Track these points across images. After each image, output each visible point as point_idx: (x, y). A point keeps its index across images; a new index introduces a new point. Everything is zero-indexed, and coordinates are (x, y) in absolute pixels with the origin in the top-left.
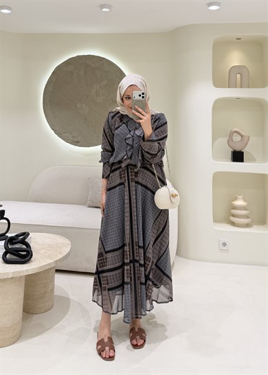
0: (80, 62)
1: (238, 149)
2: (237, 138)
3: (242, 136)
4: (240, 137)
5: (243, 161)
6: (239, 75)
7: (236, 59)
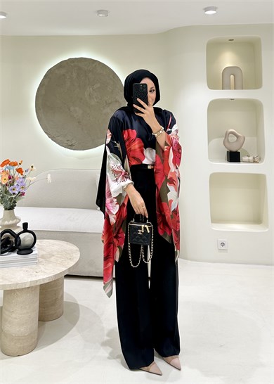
0: (72, 64)
1: (234, 149)
3: (237, 137)
4: (236, 138)
5: (239, 161)
6: (232, 76)
7: (228, 60)
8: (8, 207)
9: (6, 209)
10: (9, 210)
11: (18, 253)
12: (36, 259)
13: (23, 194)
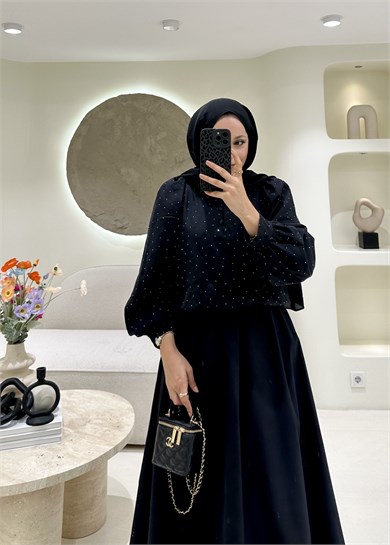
1: (369, 229)
2: (366, 213)
3: (373, 209)
4: (370, 211)
5: (377, 247)
6: (362, 120)
8: (13, 339)
9: (10, 343)
10: (15, 343)
11: (28, 423)
12: (58, 432)
13: (40, 316)
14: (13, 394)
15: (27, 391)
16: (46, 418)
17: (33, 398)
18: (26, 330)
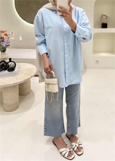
3: (107, 17)
5: (107, 28)
9: (2, 52)
10: (3, 52)
11: (8, 71)
12: (16, 73)
13: (9, 45)
14: (3, 64)
15: (7, 63)
16: (12, 70)
17: (9, 65)
18: (5, 49)
